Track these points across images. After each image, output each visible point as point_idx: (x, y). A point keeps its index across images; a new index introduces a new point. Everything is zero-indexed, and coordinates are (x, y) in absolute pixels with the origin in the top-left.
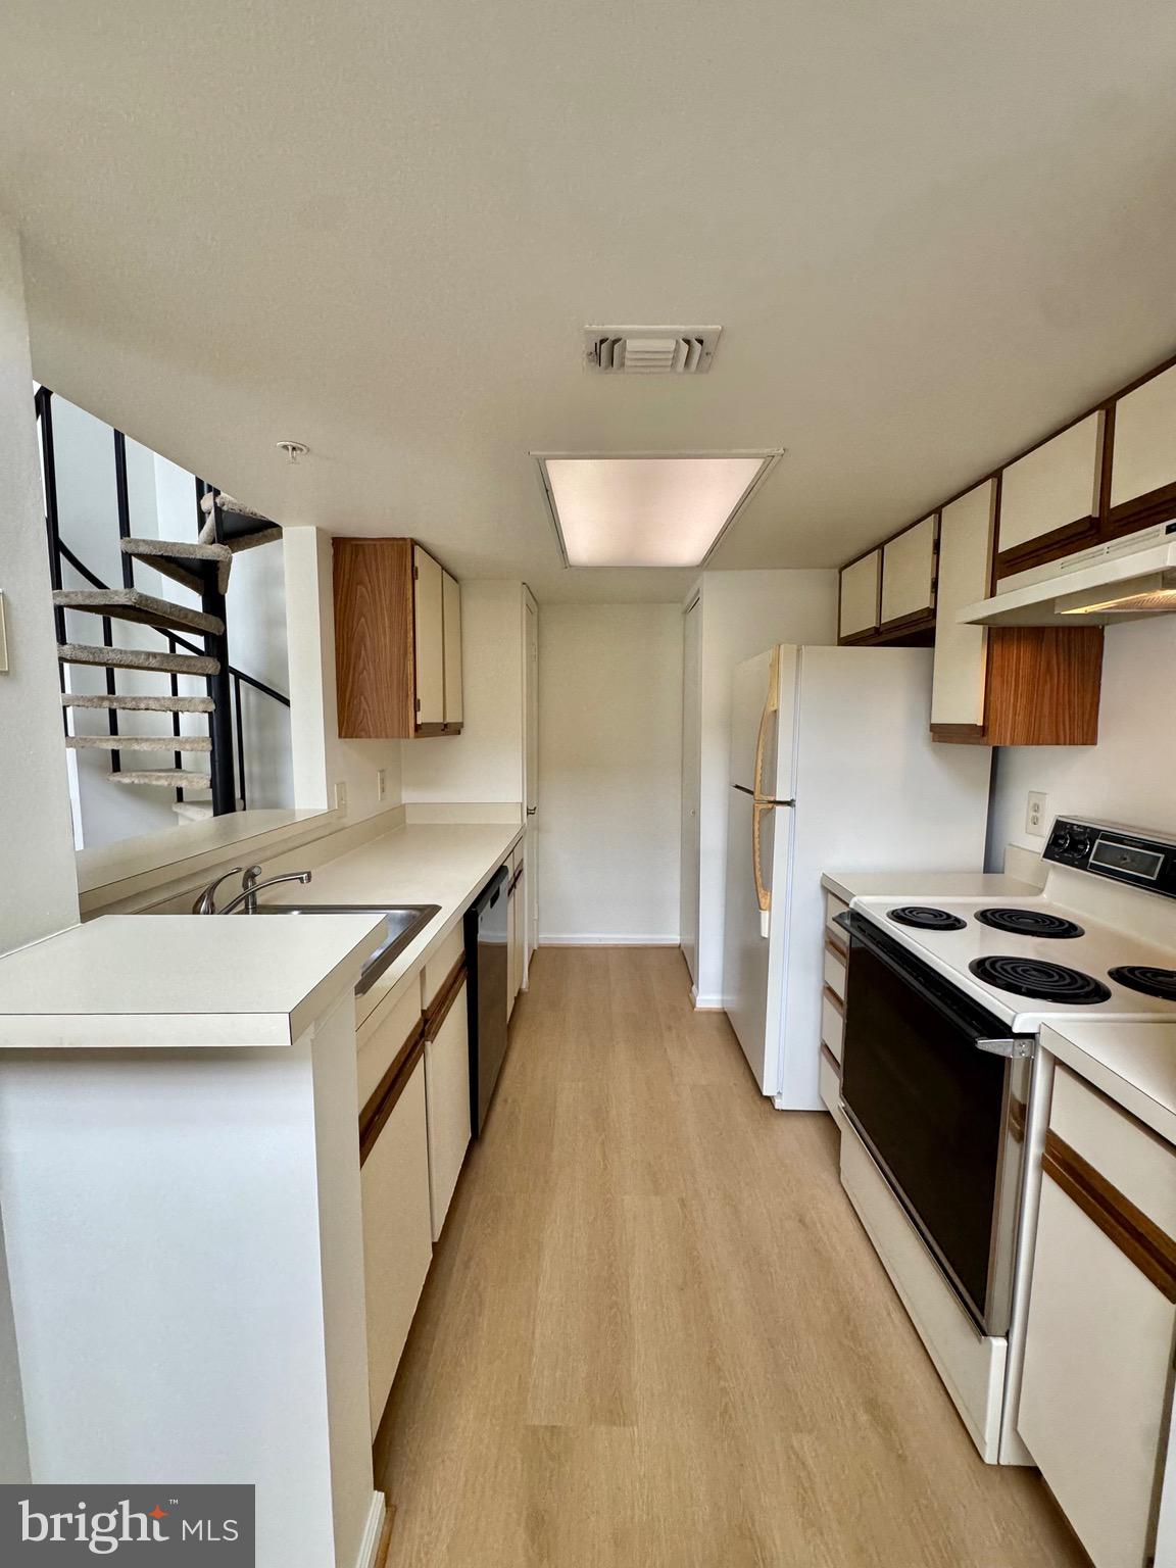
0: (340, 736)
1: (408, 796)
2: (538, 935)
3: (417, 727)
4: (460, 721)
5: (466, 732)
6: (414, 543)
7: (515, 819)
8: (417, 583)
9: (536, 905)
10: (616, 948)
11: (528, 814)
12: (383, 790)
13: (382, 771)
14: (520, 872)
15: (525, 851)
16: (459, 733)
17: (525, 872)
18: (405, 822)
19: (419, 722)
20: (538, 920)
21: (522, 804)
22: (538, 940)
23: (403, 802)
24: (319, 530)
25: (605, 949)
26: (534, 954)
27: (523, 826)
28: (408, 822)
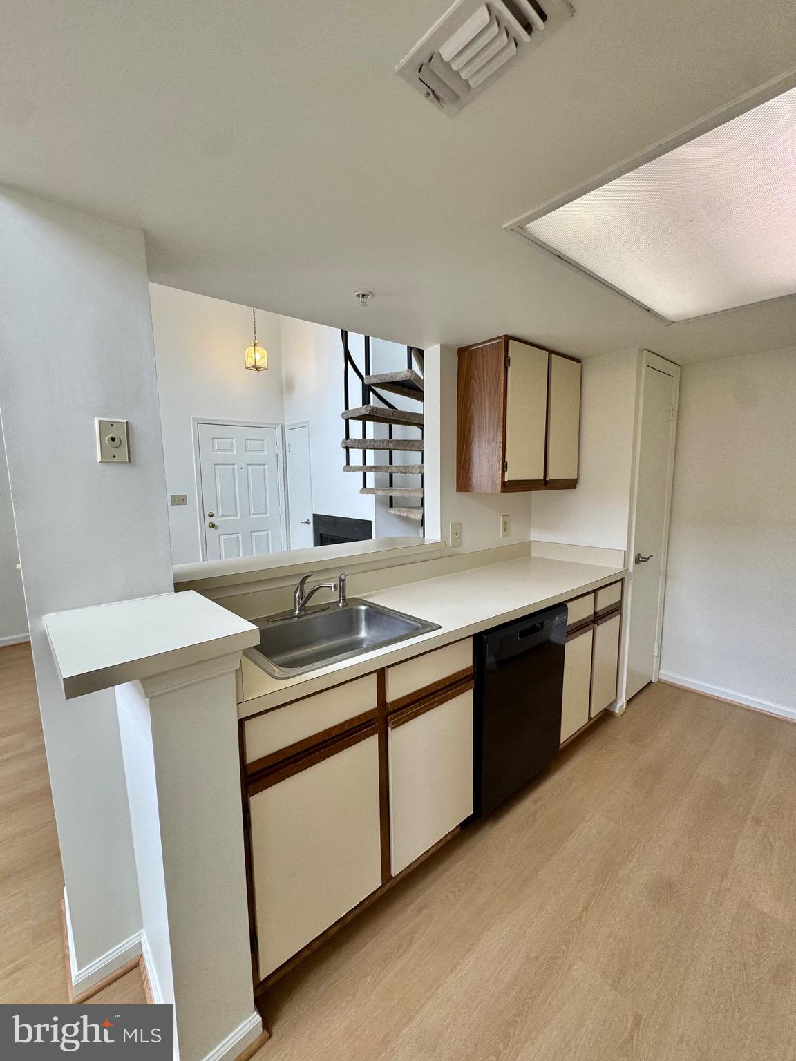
0: (457, 491)
1: (535, 536)
2: (658, 670)
3: (504, 484)
4: (576, 478)
5: (580, 485)
6: (508, 338)
7: (618, 565)
8: (510, 370)
10: (745, 710)
11: (637, 561)
12: (506, 530)
13: (504, 516)
14: (613, 612)
16: (575, 488)
17: (627, 612)
18: (529, 554)
19: (506, 480)
21: (629, 552)
22: (658, 674)
24: (442, 346)
25: (732, 707)
27: (626, 570)
28: (533, 555)
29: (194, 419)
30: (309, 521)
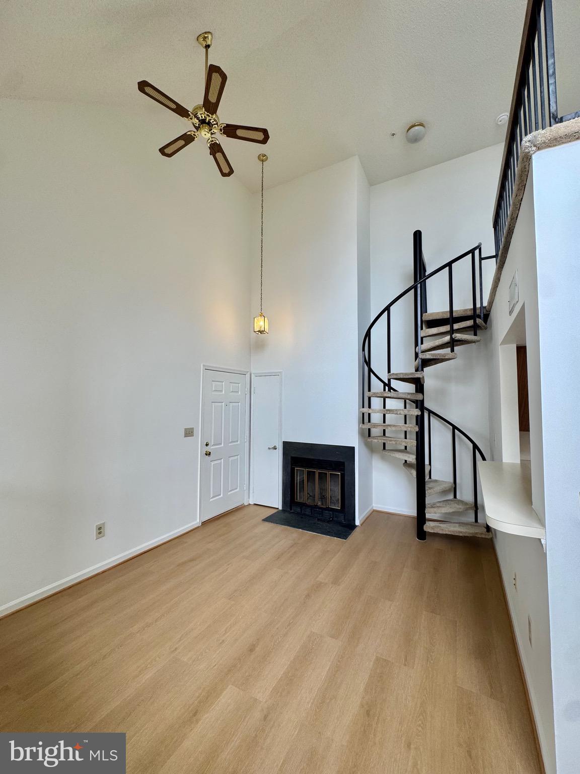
29: (203, 366)
30: (277, 447)
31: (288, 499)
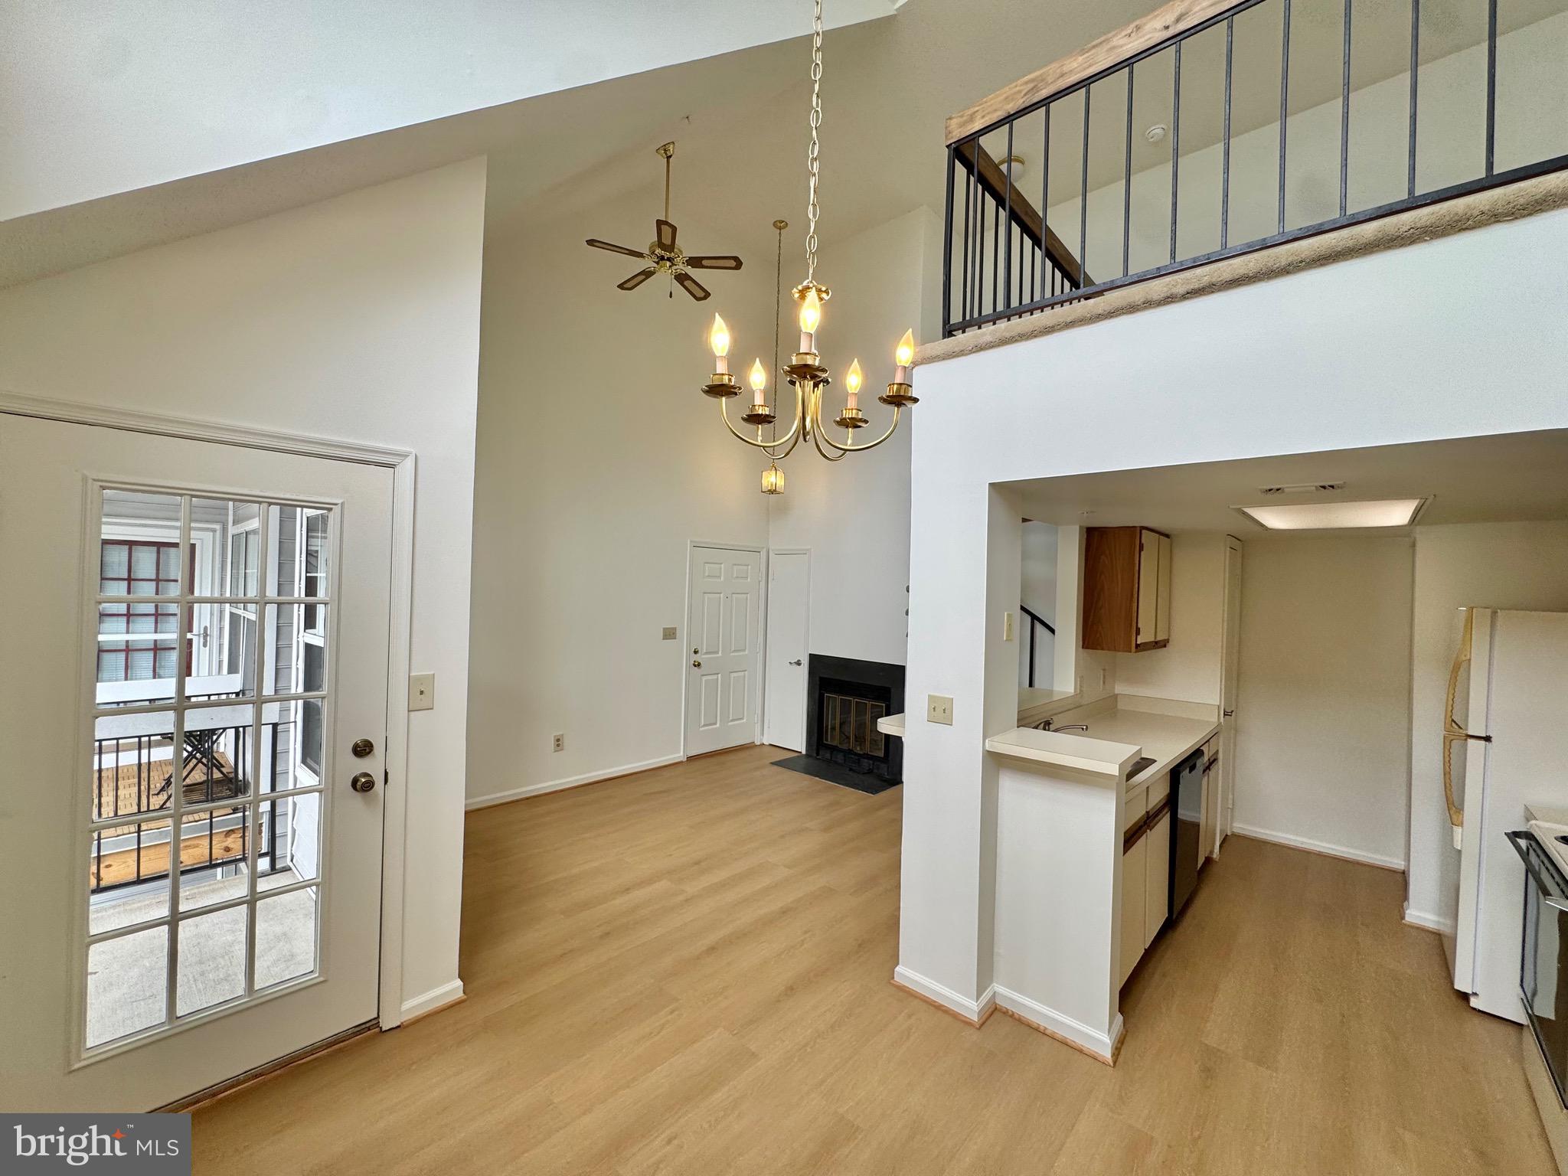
0: (1083, 648)
1: (1120, 689)
2: (1232, 823)
3: (1137, 646)
4: (1166, 639)
5: (1170, 646)
6: (1143, 528)
7: (1213, 718)
8: (1142, 553)
9: (1231, 796)
10: (1320, 855)
11: (1225, 715)
12: (1104, 683)
13: (1104, 670)
14: (1215, 760)
15: (1221, 743)
16: (1165, 647)
17: (1220, 762)
18: (1116, 707)
19: (1138, 642)
20: (1232, 809)
21: (1219, 707)
22: (1232, 827)
23: (1116, 692)
24: (1080, 527)
25: (1306, 853)
26: (1225, 840)
27: (1219, 724)
28: (1119, 707)
29: (691, 541)
30: (802, 662)
31: (815, 738)
